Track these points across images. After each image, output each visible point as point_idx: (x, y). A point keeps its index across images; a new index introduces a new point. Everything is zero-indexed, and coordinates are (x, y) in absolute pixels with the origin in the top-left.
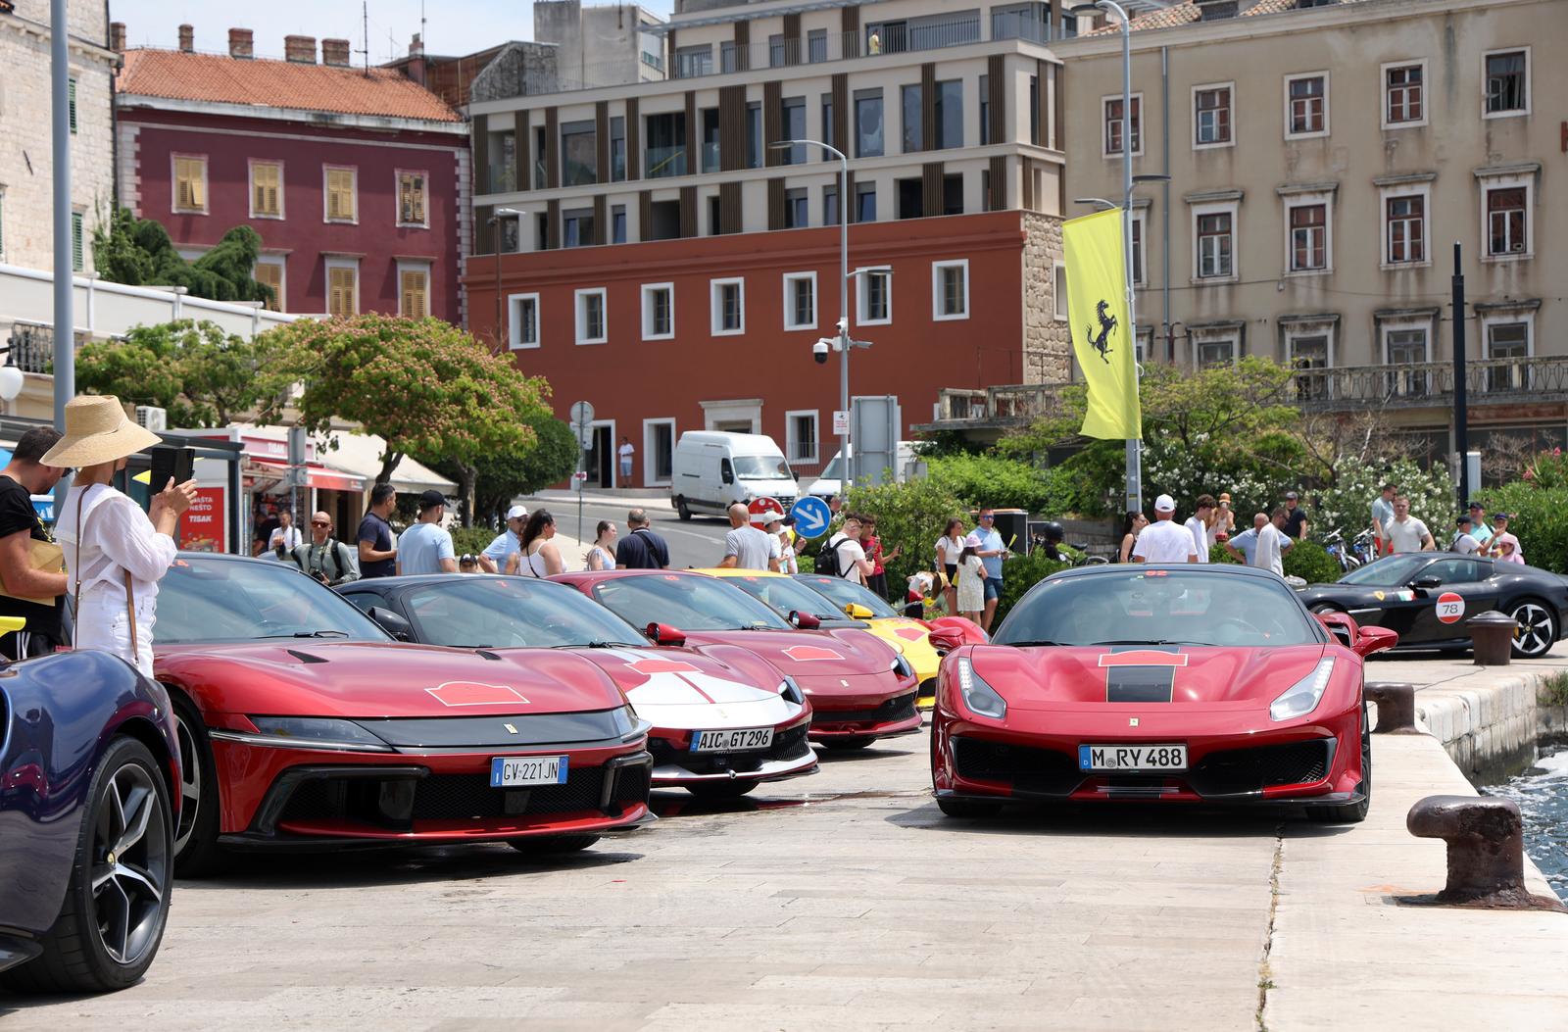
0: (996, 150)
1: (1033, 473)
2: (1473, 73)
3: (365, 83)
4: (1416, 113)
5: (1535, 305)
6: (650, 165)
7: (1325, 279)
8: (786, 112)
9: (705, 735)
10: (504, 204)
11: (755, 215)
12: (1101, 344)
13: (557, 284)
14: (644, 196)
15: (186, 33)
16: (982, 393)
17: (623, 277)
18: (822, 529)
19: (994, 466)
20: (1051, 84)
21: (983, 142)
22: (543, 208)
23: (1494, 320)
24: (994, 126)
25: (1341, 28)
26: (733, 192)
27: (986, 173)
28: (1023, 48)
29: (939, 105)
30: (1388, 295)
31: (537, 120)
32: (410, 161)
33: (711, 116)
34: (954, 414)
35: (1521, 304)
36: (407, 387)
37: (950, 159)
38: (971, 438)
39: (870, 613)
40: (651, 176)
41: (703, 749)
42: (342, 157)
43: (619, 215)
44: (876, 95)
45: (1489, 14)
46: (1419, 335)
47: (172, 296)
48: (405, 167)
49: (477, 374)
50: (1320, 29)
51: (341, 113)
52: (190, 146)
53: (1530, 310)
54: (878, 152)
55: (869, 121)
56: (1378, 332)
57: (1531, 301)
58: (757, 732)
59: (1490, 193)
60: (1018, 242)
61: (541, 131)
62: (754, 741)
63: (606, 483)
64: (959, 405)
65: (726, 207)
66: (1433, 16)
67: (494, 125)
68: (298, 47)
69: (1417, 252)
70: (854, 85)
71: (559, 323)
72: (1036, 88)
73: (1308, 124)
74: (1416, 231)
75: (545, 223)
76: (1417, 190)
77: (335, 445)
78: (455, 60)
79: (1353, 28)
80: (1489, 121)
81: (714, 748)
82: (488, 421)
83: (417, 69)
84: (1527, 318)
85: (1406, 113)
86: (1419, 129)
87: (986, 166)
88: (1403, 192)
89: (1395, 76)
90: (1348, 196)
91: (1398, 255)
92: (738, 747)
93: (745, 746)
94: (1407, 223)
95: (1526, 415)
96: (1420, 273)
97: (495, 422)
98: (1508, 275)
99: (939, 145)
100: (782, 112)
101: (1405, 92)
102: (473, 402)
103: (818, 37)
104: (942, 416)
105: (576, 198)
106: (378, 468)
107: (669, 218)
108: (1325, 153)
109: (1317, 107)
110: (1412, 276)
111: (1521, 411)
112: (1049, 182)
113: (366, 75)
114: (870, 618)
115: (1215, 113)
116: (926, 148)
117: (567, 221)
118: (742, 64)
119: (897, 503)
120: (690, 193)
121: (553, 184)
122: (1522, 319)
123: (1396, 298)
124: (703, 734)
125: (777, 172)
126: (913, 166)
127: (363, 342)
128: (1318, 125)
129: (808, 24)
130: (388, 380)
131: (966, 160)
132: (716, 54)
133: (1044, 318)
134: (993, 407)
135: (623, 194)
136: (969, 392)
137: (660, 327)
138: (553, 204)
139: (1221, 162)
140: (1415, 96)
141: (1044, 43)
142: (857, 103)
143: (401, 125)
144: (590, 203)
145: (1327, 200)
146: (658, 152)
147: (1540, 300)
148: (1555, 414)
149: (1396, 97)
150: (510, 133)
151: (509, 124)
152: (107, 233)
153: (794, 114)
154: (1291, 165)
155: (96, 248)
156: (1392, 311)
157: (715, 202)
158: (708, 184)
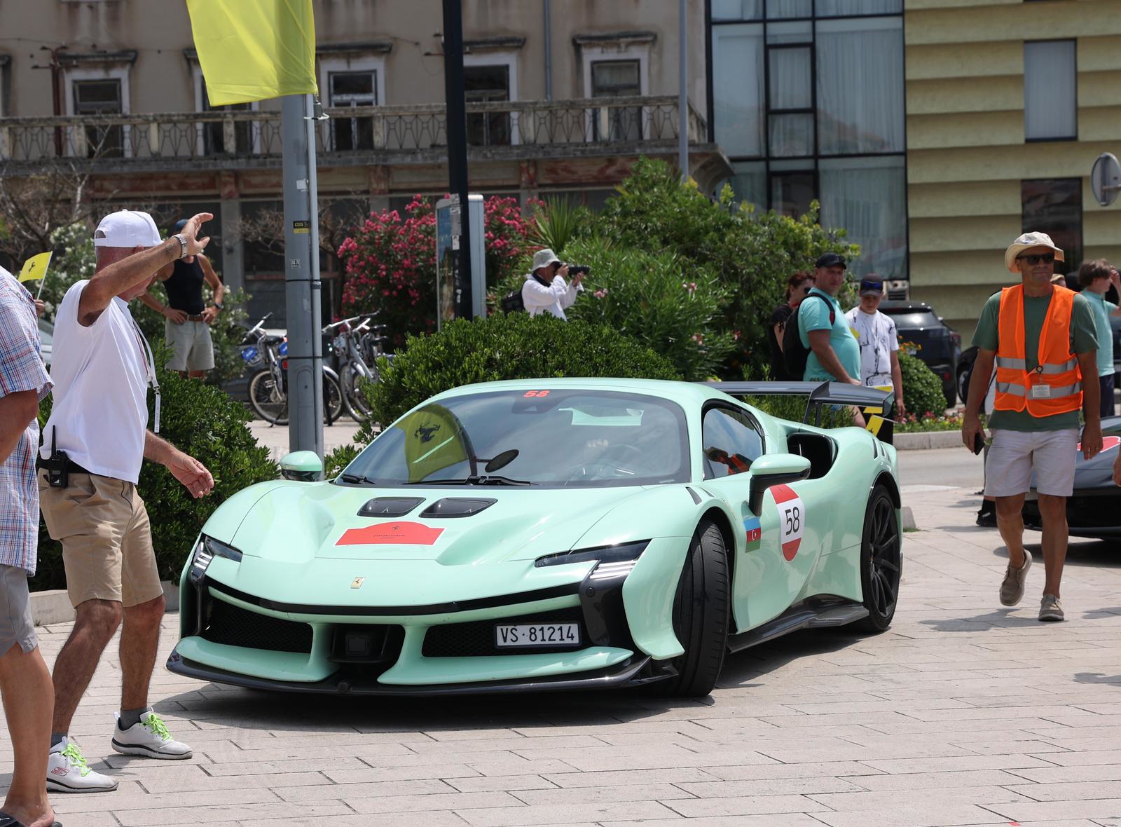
5: (130, 57)
23: (80, 75)
35: (114, 56)
53: (123, 64)
57: (124, 52)
84: (120, 73)
95: (168, 188)
98: (95, 18)
111: (162, 182)
122: (115, 74)
147: (136, 52)
148: (204, 187)
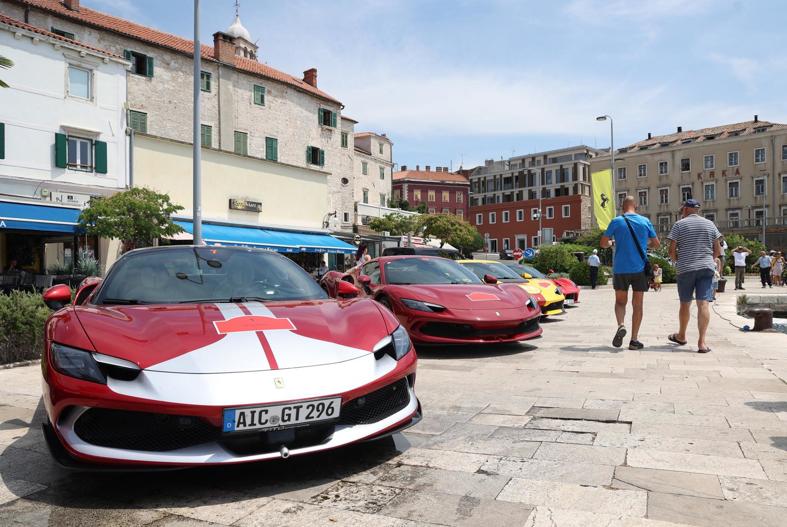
0: (576, 182)
1: (584, 247)
2: (678, 163)
3: (452, 175)
4: (666, 172)
6: (504, 187)
7: (646, 207)
8: (532, 176)
9: (242, 414)
10: (476, 196)
11: (526, 197)
12: (603, 205)
13: (486, 212)
14: (503, 194)
15: (418, 167)
16: (573, 231)
17: (499, 210)
18: (531, 257)
19: (575, 246)
20: (587, 168)
21: (573, 181)
22: (483, 197)
24: (575, 177)
25: (649, 154)
26: (521, 193)
27: (573, 187)
28: (581, 161)
29: (564, 174)
30: (660, 210)
31: (482, 179)
32: (459, 190)
33: (517, 177)
34: (567, 236)
36: (444, 228)
37: (566, 184)
38: (570, 241)
39: (531, 276)
40: (504, 190)
41: (241, 427)
42: (446, 189)
43: (498, 197)
44: (551, 172)
45: (682, 151)
46: (667, 219)
47: (398, 210)
48: (458, 191)
49: (460, 225)
50: (645, 154)
51: (446, 181)
52: (417, 188)
54: (551, 183)
55: (549, 177)
56: (658, 218)
58: (318, 403)
59: (682, 188)
60: (580, 201)
61: (483, 181)
62: (315, 413)
63: (496, 251)
64: (568, 234)
65: (520, 195)
66: (669, 151)
67: (474, 181)
68: (438, 169)
69: (666, 201)
70: (546, 170)
71: (486, 219)
72: (584, 169)
73: (643, 175)
74: (666, 196)
75: (484, 200)
76: (666, 188)
77: (430, 241)
78: (468, 170)
79: (652, 154)
80: (682, 173)
81: (258, 426)
82: (462, 235)
83: (461, 172)
85: (664, 172)
86: (667, 175)
87: (574, 185)
88: (663, 188)
89: (661, 164)
90: (651, 190)
91: (662, 201)
92: (293, 421)
93: (302, 419)
94: (664, 195)
96: (667, 205)
97: (463, 235)
99: (564, 182)
100: (531, 176)
101: (664, 167)
102: (458, 231)
103: (539, 161)
104: (564, 236)
105: (490, 194)
106: (440, 245)
107: (508, 198)
108: (646, 181)
109: (644, 171)
110: (665, 206)
112: (587, 189)
113: (451, 174)
114: (530, 279)
115: (622, 173)
116: (561, 182)
117: (488, 199)
118: (524, 166)
119: (552, 250)
120: (512, 193)
121: (485, 192)
123: (662, 211)
124: (238, 412)
125: (530, 188)
126: (558, 186)
127: (436, 218)
128: (645, 174)
129: (537, 159)
130: (440, 226)
131: (569, 184)
132: (518, 166)
133: (586, 217)
134: (575, 234)
135: (499, 193)
136: (570, 231)
137: (506, 220)
138: (485, 196)
139: (624, 183)
140: (666, 168)
141: (586, 160)
142: (547, 174)
143: (457, 183)
144: (492, 195)
145: (647, 190)
146: (506, 185)
149: (662, 168)
150: (477, 182)
151: (477, 180)
152: (390, 199)
153: (534, 176)
154: (639, 183)
155: (388, 202)
156: (661, 214)
157: (517, 194)
158: (516, 191)
